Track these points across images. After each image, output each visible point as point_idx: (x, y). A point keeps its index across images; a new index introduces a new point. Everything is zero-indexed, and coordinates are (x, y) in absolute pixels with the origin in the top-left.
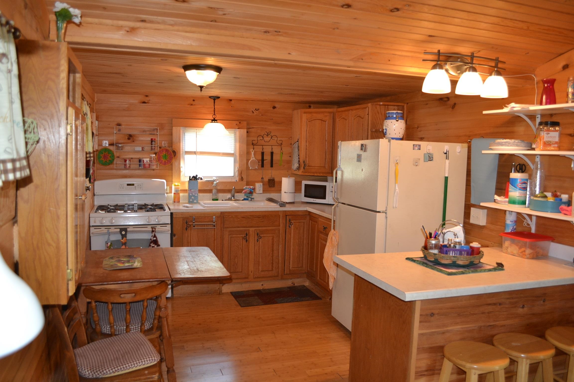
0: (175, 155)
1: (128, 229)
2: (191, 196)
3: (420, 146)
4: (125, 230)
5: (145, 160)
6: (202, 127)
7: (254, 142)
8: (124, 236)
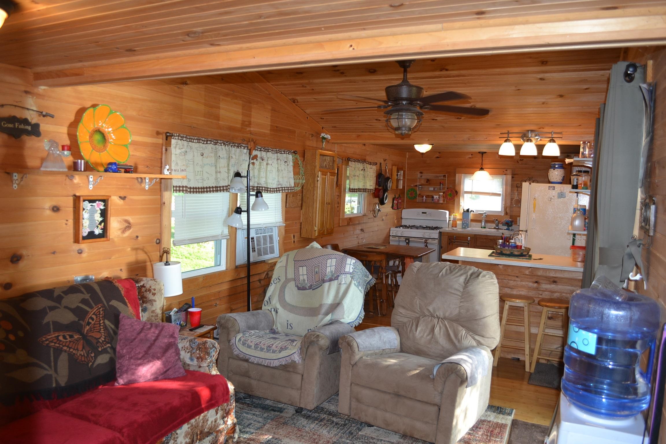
0: (456, 194)
1: (410, 240)
2: (464, 223)
3: (554, 187)
4: (408, 240)
5: (435, 197)
6: (473, 174)
7: (518, 185)
8: (408, 243)
